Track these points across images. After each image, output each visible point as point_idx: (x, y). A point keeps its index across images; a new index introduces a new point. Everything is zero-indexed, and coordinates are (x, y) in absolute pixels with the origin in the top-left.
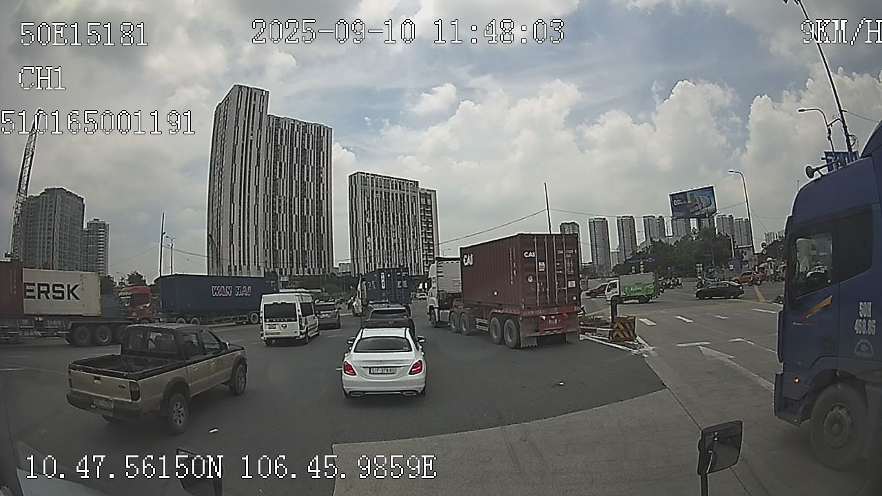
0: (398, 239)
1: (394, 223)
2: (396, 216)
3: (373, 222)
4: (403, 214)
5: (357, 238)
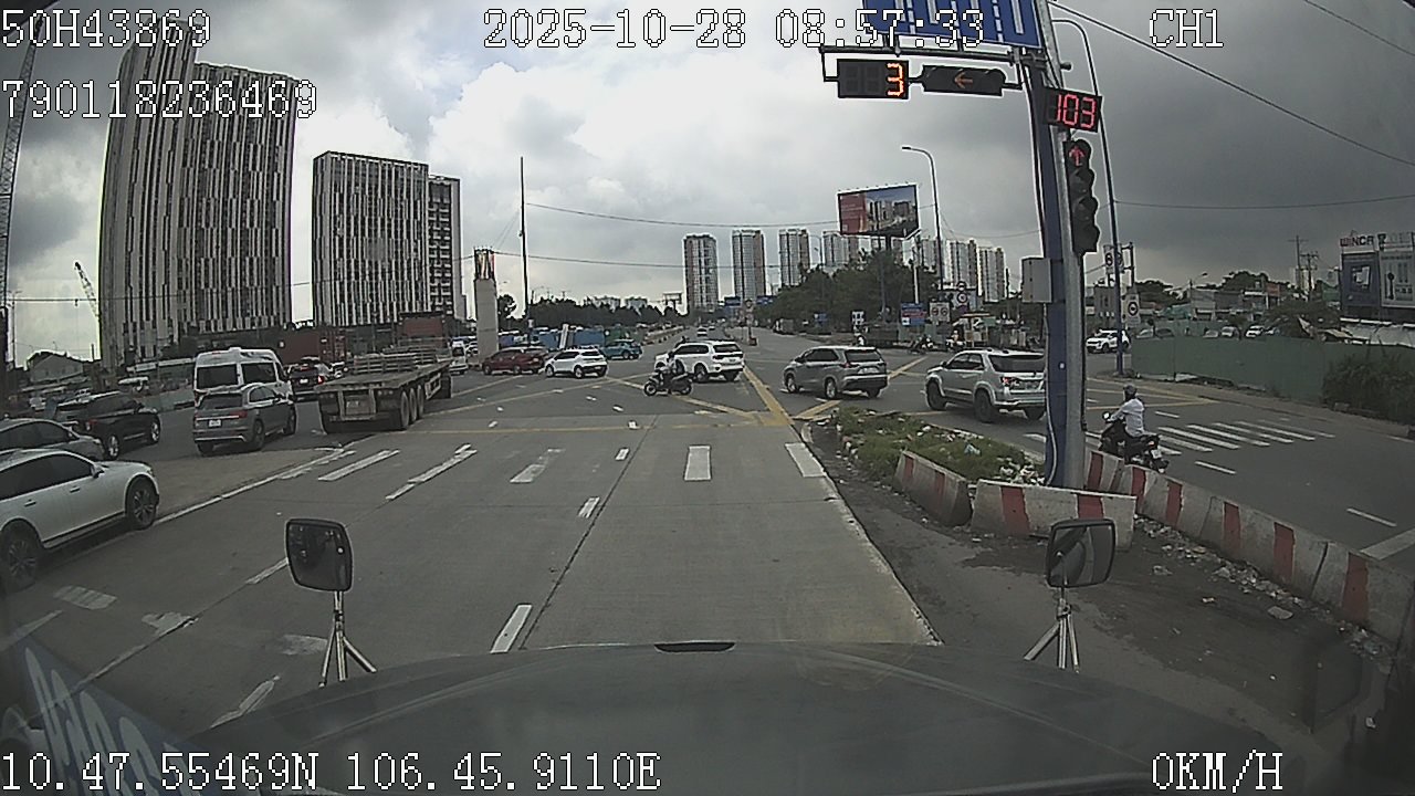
0: (390, 261)
1: (383, 236)
2: (386, 222)
3: (348, 235)
4: (399, 219)
5: (322, 262)
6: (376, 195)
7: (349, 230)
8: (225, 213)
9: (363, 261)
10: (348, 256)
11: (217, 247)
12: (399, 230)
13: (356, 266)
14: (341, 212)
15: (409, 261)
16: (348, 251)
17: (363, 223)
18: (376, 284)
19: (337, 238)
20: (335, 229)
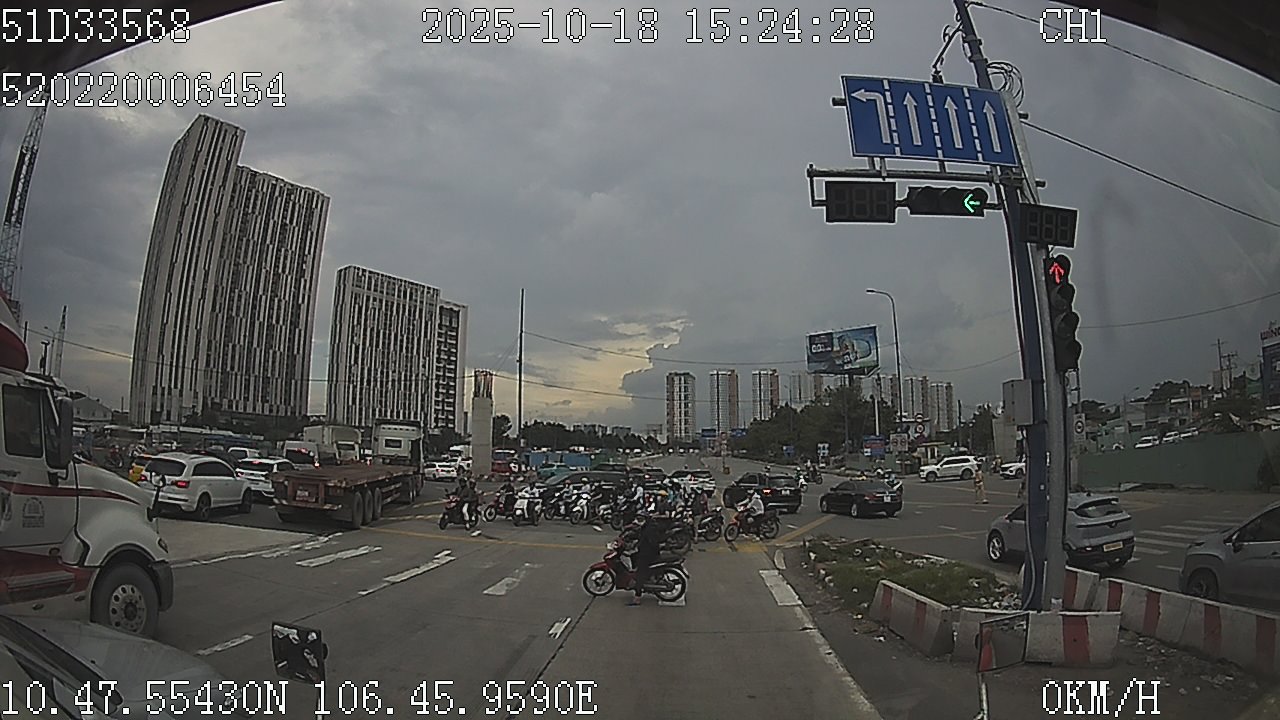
0: (400, 373)
1: (395, 350)
2: (399, 338)
3: (364, 344)
4: (411, 337)
5: (338, 365)
6: (392, 312)
7: (365, 339)
8: (254, 307)
9: (376, 370)
10: (362, 364)
11: (245, 336)
12: (410, 346)
13: (369, 374)
14: (359, 323)
15: (417, 375)
16: (363, 360)
17: (378, 336)
18: (386, 392)
19: (354, 346)
20: (353, 338)
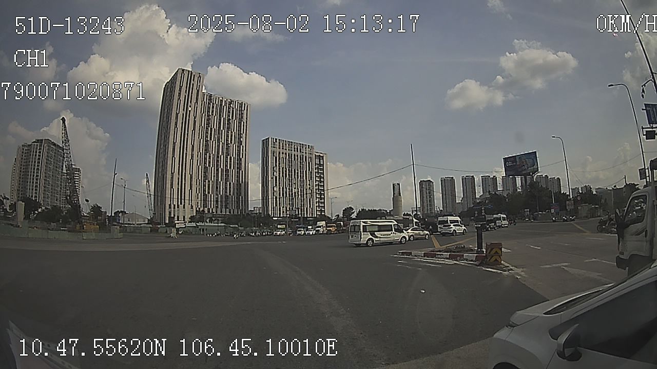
0: (298, 189)
1: (295, 177)
2: (296, 171)
3: (279, 176)
4: (302, 171)
5: (267, 186)
6: (292, 159)
7: (279, 174)
8: (218, 161)
9: (286, 188)
10: (279, 186)
11: (214, 176)
12: (302, 175)
13: (283, 191)
14: (276, 165)
15: (306, 189)
16: (279, 183)
17: (286, 171)
18: (292, 199)
19: (274, 177)
20: (273, 173)
